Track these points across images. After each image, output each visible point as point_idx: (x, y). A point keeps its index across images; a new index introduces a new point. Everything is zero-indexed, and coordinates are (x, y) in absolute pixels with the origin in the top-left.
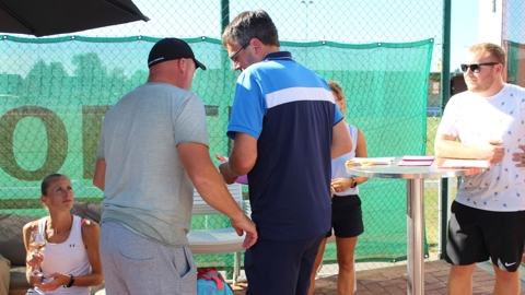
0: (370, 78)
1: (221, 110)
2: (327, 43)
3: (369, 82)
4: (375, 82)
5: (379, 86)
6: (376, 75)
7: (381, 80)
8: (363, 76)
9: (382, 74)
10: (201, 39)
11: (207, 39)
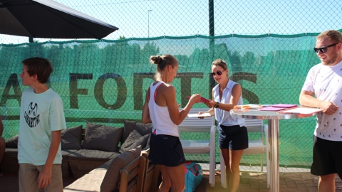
0: (298, 55)
1: (205, 76)
2: (271, 35)
3: (297, 58)
4: (302, 57)
5: (305, 60)
6: (302, 53)
7: (306, 56)
8: (294, 55)
9: (307, 53)
10: (196, 36)
11: (200, 36)
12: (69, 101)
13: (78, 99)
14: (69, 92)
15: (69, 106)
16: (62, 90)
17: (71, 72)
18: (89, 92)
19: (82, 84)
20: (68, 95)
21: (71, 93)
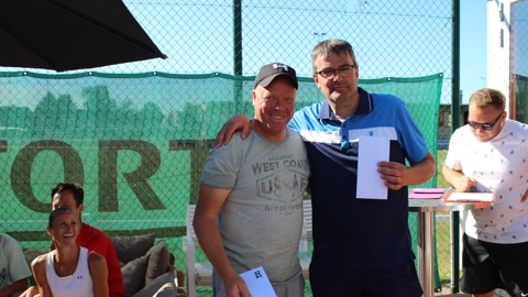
10: (214, 75)
11: (220, 75)
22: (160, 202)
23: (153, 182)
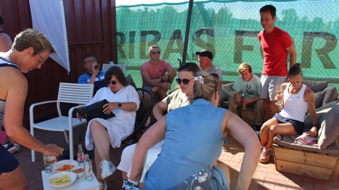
12: (233, 56)
13: (243, 54)
14: (233, 48)
15: (233, 60)
16: (227, 45)
17: (237, 29)
18: (254, 49)
19: (247, 40)
20: (233, 51)
21: (236, 48)
22: (334, 65)
23: (331, 55)
